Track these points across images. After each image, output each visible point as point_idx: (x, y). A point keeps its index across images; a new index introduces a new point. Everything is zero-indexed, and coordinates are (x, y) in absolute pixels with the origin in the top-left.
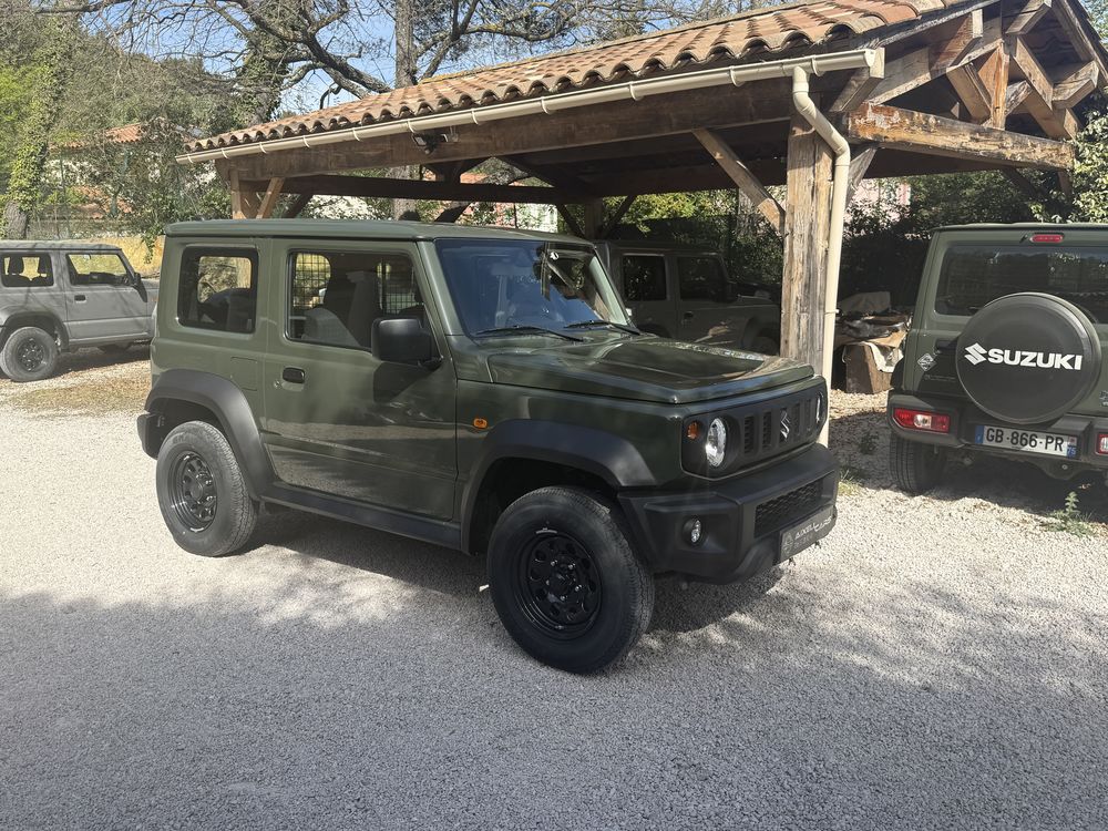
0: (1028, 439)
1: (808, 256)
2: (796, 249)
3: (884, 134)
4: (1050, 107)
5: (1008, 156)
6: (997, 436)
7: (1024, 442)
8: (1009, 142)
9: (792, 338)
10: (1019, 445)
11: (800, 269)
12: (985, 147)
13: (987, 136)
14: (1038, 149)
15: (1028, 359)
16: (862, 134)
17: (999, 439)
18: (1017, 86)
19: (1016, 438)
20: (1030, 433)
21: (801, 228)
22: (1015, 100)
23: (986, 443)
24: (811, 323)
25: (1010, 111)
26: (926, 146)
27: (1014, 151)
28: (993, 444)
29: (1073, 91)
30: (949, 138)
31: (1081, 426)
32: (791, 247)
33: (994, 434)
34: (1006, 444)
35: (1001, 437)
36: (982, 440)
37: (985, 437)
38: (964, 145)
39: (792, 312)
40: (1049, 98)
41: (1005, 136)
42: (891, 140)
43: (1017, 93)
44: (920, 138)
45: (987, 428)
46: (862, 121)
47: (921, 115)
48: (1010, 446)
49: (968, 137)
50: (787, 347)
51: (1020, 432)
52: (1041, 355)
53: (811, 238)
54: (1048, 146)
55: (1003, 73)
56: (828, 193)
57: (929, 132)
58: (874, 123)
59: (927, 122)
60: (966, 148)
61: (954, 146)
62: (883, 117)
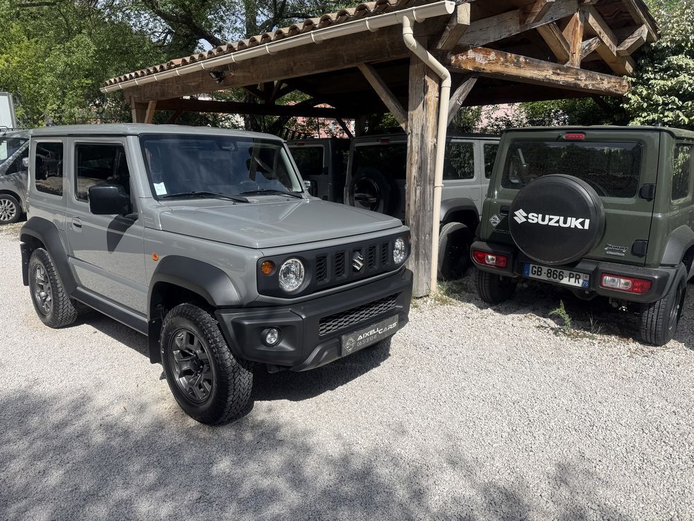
0: (558, 274)
1: (421, 148)
2: (414, 143)
3: (482, 67)
4: (615, 55)
5: (582, 85)
6: (538, 271)
7: (555, 276)
8: (583, 76)
9: (412, 203)
10: (552, 278)
11: (416, 157)
12: (563, 79)
13: (566, 72)
14: (605, 82)
15: (554, 221)
16: (464, 66)
17: (539, 272)
18: (591, 40)
19: (550, 273)
20: (559, 270)
21: (417, 130)
22: (589, 49)
23: (531, 275)
24: (423, 193)
25: (584, 56)
26: (517, 77)
27: (587, 83)
28: (536, 276)
29: (630, 44)
30: (536, 72)
31: (592, 268)
32: (411, 143)
33: (536, 270)
34: (544, 277)
35: (540, 272)
36: (528, 274)
37: (530, 271)
38: (548, 77)
39: (412, 185)
40: (614, 49)
41: (580, 72)
42: (488, 71)
43: (590, 45)
44: (512, 70)
45: (531, 265)
46: (464, 57)
47: (513, 55)
48: (546, 278)
49: (551, 72)
50: (409, 209)
51: (553, 269)
52: (562, 218)
53: (422, 136)
54: (613, 80)
55: (579, 31)
56: (436, 106)
57: (520, 67)
58: (474, 59)
59: (518, 61)
60: (549, 79)
61: (539, 77)
62: (481, 55)
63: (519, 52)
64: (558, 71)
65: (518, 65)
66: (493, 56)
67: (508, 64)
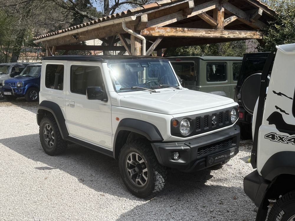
3: (163, 34)
5: (226, 37)
8: (226, 33)
12: (213, 35)
16: (153, 35)
25: (227, 24)
26: (183, 36)
30: (195, 34)
41: (224, 31)
42: (167, 36)
44: (181, 34)
46: (153, 31)
47: (180, 28)
49: (204, 33)
56: (140, 50)
57: (185, 32)
58: (159, 32)
59: (184, 30)
60: (203, 36)
61: (197, 35)
62: (162, 30)
63: (183, 27)
64: (209, 32)
65: (184, 31)
66: (168, 29)
67: (178, 32)
